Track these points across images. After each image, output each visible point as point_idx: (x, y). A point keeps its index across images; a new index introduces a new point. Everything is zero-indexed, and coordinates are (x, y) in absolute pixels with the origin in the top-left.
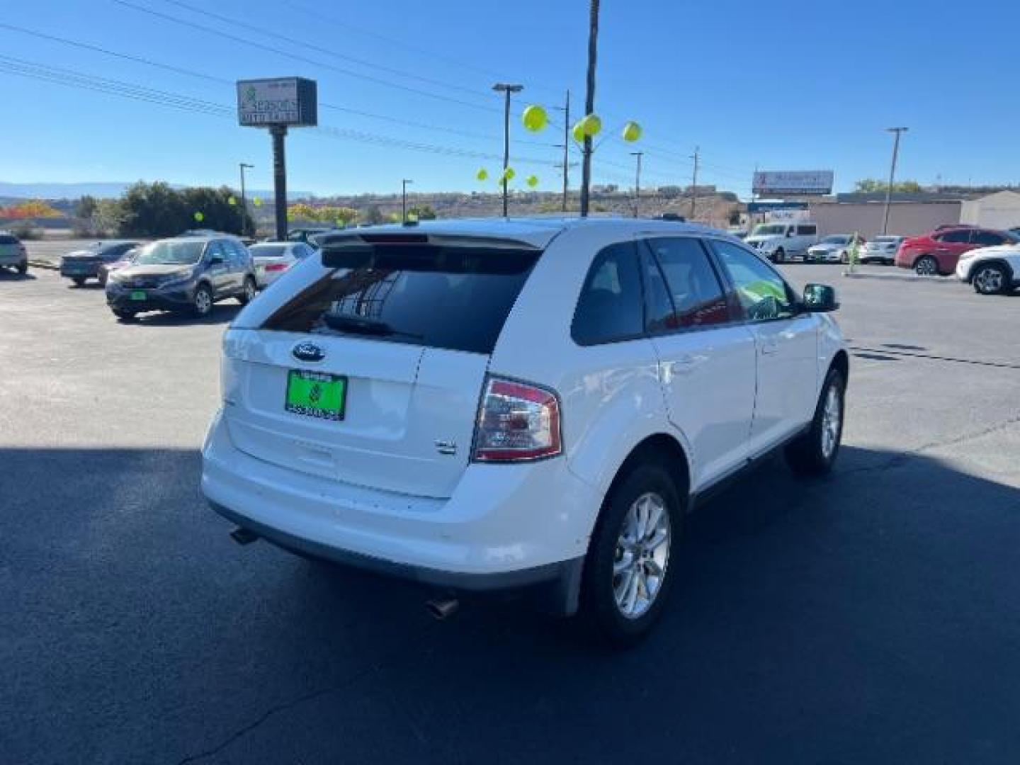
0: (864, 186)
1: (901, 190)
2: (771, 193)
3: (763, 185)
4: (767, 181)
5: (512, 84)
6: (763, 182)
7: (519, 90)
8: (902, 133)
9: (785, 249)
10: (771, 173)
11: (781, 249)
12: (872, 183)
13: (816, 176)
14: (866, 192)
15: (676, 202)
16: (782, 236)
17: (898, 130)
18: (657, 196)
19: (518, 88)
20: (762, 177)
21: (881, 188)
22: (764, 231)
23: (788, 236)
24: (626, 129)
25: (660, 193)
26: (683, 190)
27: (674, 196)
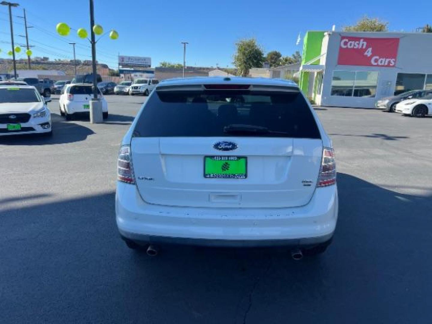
0: (163, 65)
1: (177, 67)
2: (126, 65)
3: (122, 61)
4: (125, 60)
5: (12, 2)
6: (123, 61)
7: (16, 6)
8: (186, 44)
9: (149, 90)
10: (126, 57)
11: (147, 90)
12: (166, 63)
13: (145, 59)
14: (164, 67)
15: (80, 67)
16: (147, 84)
17: (185, 43)
18: (70, 64)
19: (15, 5)
20: (122, 59)
21: (170, 66)
22: (139, 82)
23: (149, 84)
24: (111, 33)
25: (71, 63)
26: (82, 62)
27: (79, 64)
